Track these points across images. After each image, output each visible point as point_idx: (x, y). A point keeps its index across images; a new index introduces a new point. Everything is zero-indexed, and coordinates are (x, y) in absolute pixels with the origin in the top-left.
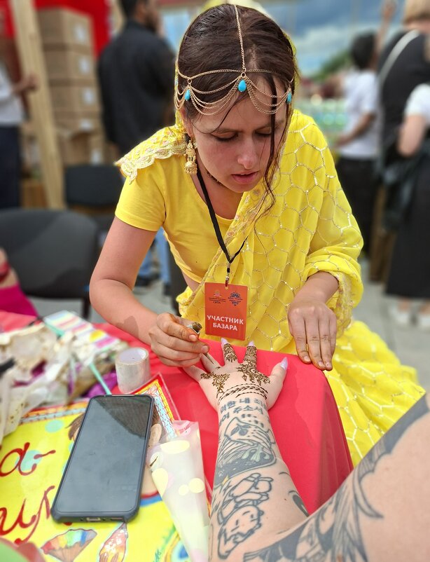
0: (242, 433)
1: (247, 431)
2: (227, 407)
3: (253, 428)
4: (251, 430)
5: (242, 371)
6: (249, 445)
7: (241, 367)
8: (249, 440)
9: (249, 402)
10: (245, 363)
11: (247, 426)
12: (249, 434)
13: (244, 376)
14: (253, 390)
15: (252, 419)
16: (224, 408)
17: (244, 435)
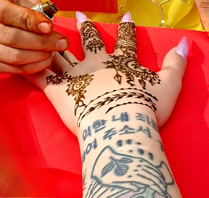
0: (120, 172)
1: (127, 168)
2: (93, 131)
3: (136, 162)
4: (132, 166)
5: (113, 66)
6: (131, 190)
7: (111, 60)
8: (131, 183)
9: (127, 120)
10: (119, 52)
11: (127, 159)
12: (130, 172)
13: (118, 76)
14: (133, 99)
15: (134, 147)
16: (88, 132)
17: (123, 175)
